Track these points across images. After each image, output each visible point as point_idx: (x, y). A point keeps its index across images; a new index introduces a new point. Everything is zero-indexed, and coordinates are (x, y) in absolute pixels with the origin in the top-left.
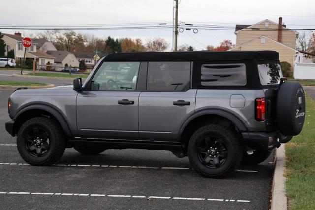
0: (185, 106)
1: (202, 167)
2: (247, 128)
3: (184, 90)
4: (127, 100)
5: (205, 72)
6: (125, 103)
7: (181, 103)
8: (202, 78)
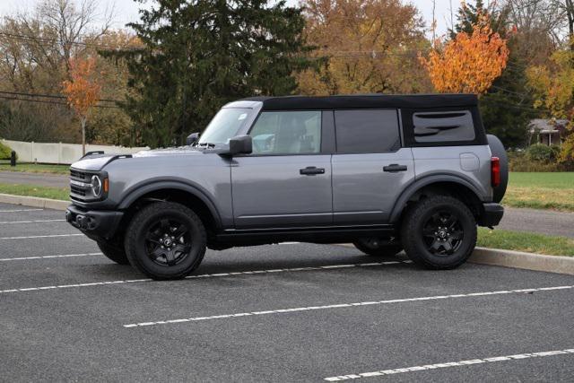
0: (400, 172)
3: (393, 149)
4: (313, 168)
5: (420, 124)
6: (310, 171)
7: (395, 168)
8: (416, 131)
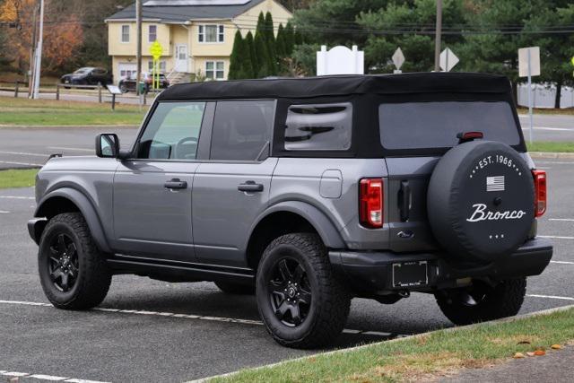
1: (275, 322)
2: (345, 243)
3: (261, 159)
7: (250, 186)
8: (287, 133)
